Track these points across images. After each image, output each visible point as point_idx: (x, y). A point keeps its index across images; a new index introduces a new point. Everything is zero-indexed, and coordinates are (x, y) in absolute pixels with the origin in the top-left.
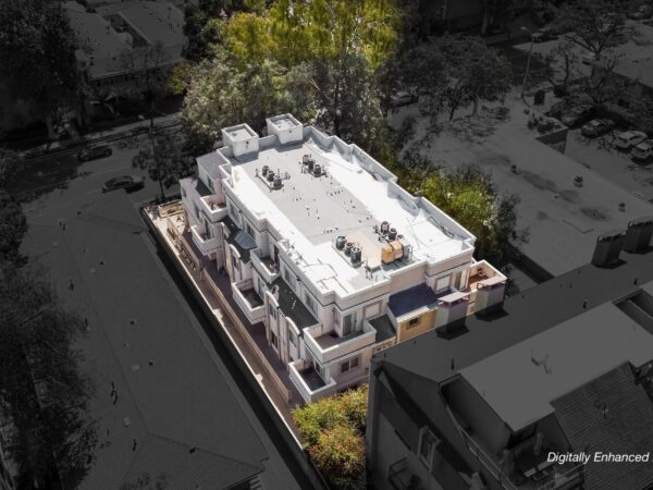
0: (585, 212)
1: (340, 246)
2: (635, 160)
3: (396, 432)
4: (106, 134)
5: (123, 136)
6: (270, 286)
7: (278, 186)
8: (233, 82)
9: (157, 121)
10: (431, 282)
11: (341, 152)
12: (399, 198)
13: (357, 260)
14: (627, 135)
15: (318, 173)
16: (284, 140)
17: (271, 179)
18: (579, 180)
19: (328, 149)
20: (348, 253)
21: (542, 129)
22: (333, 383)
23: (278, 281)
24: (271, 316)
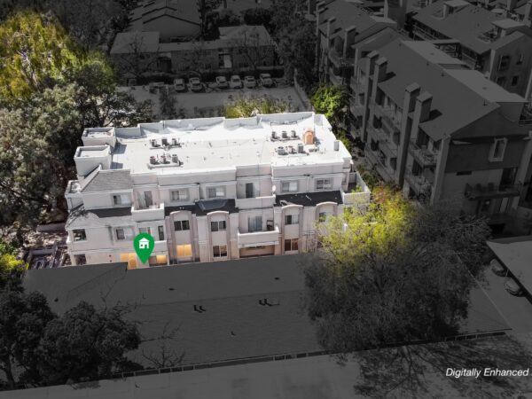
1: (284, 153)
6: (277, 204)
11: (156, 131)
13: (302, 152)
17: (166, 163)
19: (141, 136)
20: (292, 152)
23: (278, 198)
24: (288, 227)
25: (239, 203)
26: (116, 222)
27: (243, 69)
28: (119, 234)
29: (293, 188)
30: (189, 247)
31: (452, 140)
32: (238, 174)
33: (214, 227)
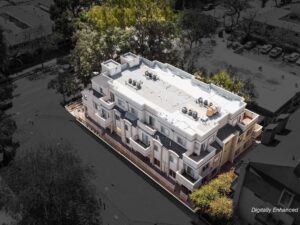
0: (269, 81)
1: (185, 112)
2: (271, 57)
3: (256, 195)
4: (20, 74)
5: (29, 74)
6: (154, 136)
7: (139, 88)
8: (102, 39)
9: (45, 64)
10: (231, 123)
11: (161, 68)
12: (199, 85)
13: (195, 117)
14: (265, 47)
15: (155, 79)
16: (131, 65)
17: (134, 85)
18: (260, 68)
19: (153, 67)
20: (190, 114)
21: (234, 48)
22: (201, 178)
23: (157, 133)
24: (155, 151)
25: (139, 123)
32: (145, 108)
33: (126, 127)
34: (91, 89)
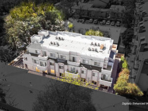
1: (90, 50)
6: (80, 66)
13: (97, 51)
17: (55, 44)
19: (57, 35)
20: (93, 50)
23: (81, 64)
24: (82, 74)
25: (68, 62)
26: (35, 58)
27: (112, 19)
28: (35, 62)
29: (86, 62)
30: (54, 71)
31: (145, 62)
32: (70, 53)
33: (60, 67)
34: (28, 53)
